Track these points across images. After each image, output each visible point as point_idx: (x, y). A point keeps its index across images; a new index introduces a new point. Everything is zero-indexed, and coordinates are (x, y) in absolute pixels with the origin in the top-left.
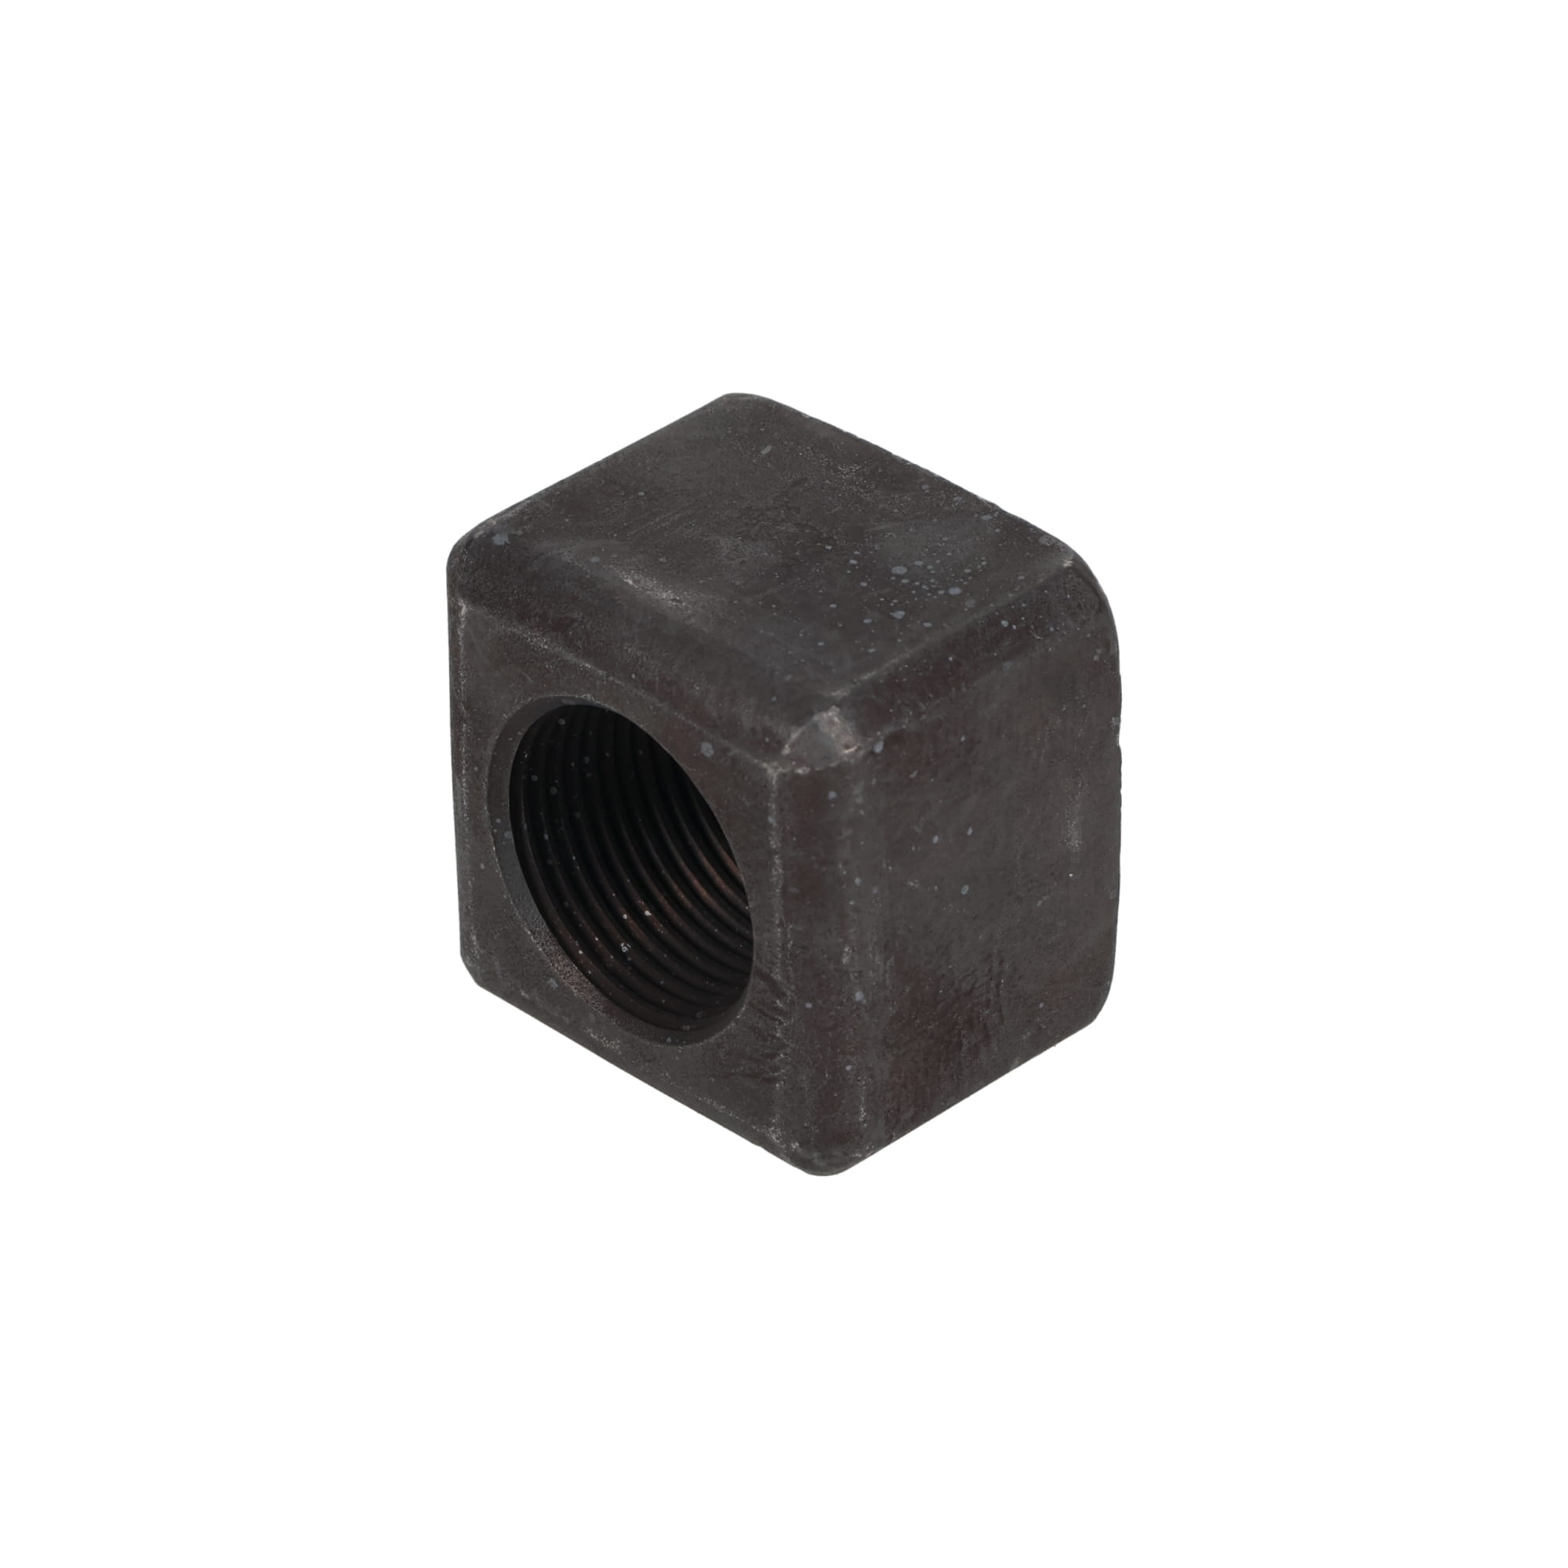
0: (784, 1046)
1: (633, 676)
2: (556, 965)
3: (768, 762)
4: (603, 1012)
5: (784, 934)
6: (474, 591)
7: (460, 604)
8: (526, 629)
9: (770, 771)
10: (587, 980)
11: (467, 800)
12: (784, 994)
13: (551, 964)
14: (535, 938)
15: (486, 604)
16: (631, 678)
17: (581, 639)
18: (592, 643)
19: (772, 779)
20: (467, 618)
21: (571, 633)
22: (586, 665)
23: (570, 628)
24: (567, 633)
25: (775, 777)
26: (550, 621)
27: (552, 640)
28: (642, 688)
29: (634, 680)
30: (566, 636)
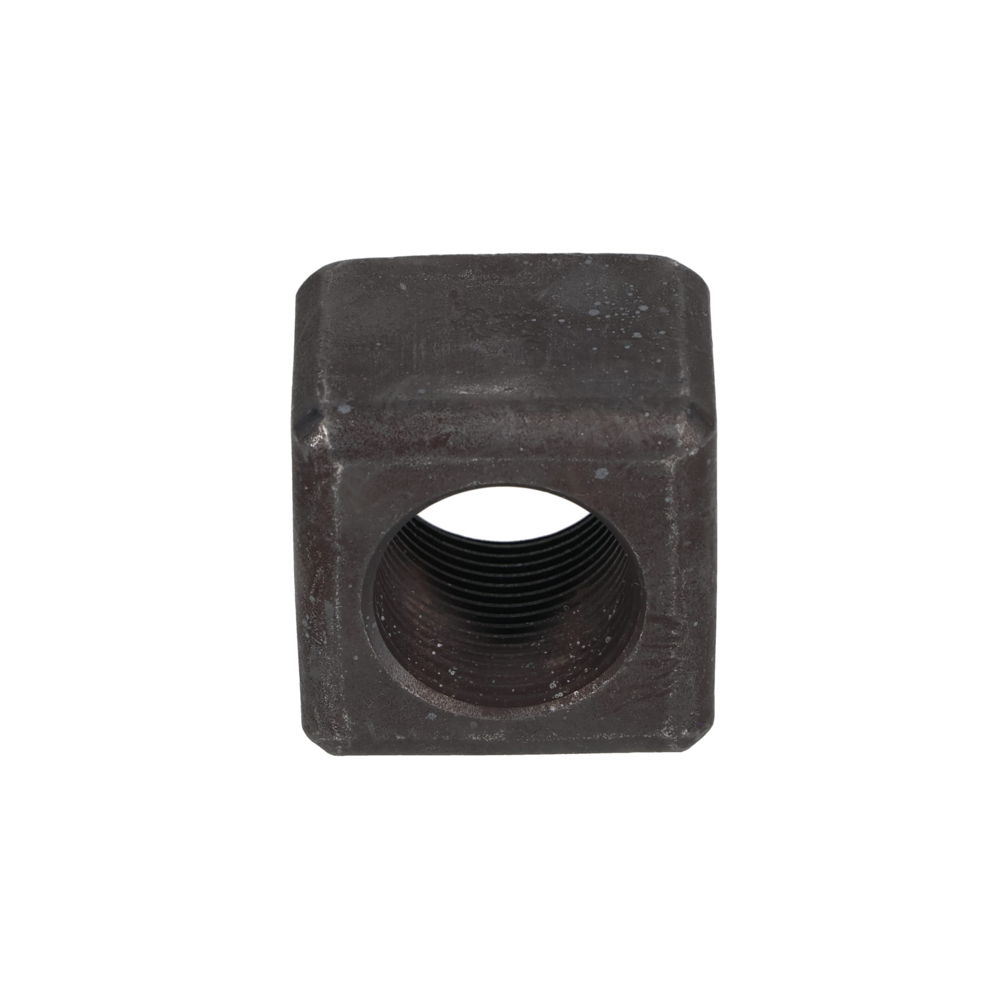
0: (678, 662)
1: (522, 449)
2: (433, 701)
3: (665, 458)
4: (483, 716)
5: (679, 579)
6: (348, 451)
7: (335, 467)
8: (407, 458)
9: (668, 464)
10: (459, 701)
11: (339, 614)
12: (678, 624)
13: (429, 703)
14: (411, 690)
15: (363, 456)
16: (519, 452)
17: (462, 443)
18: (474, 442)
19: (670, 468)
20: (344, 474)
21: (451, 443)
22: (473, 460)
23: (449, 441)
24: (447, 445)
25: (673, 466)
26: (428, 444)
27: (435, 456)
28: (532, 455)
29: (523, 452)
30: (448, 447)
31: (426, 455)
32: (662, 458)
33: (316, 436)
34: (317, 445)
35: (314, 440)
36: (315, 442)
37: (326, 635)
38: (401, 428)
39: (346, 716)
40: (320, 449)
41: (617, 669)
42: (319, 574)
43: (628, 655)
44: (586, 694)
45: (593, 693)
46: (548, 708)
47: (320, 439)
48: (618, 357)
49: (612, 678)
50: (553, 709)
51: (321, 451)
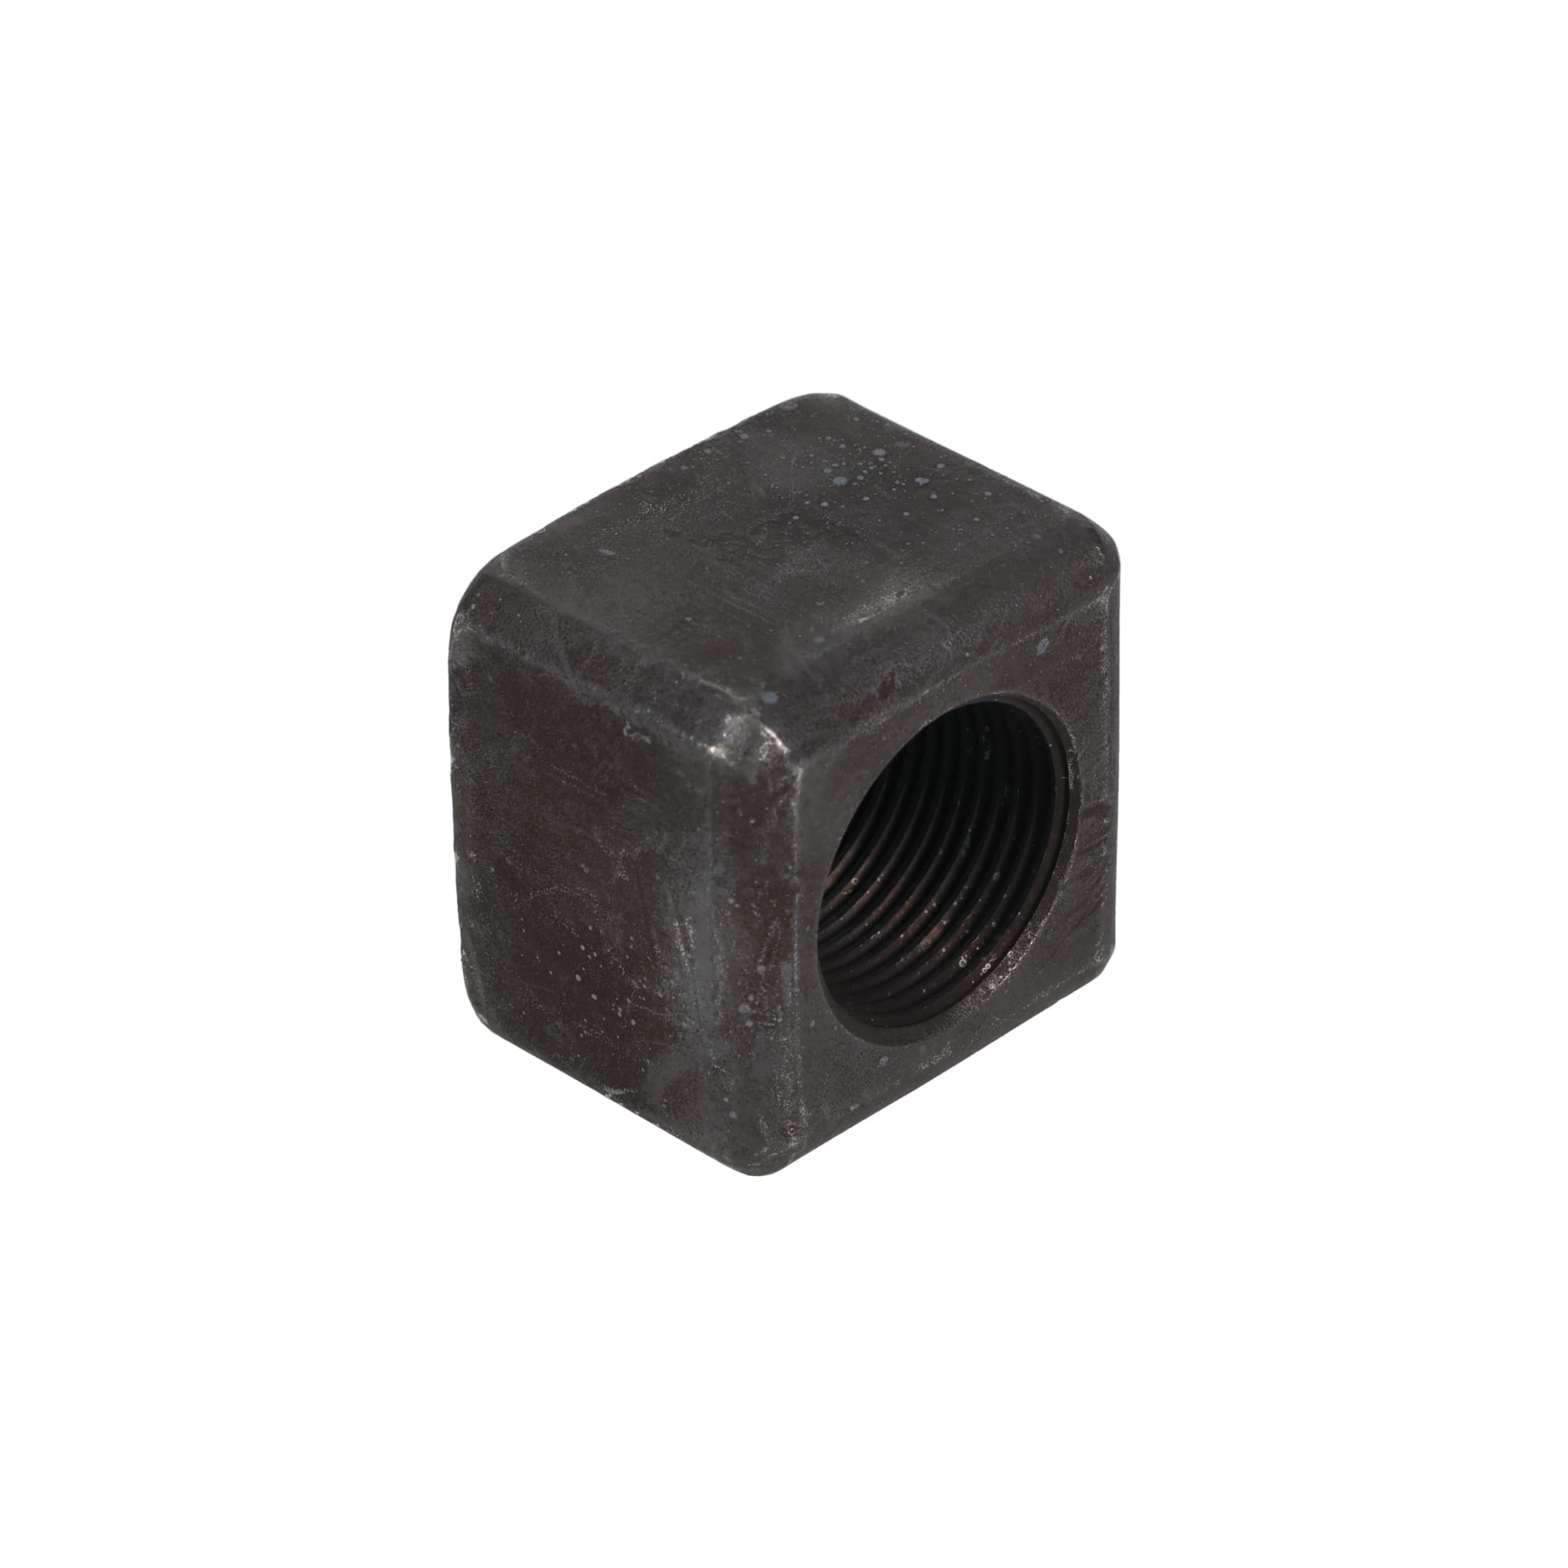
0: (1108, 858)
3: (1100, 595)
5: (1111, 749)
6: (805, 746)
7: (794, 774)
8: (862, 724)
9: (1103, 601)
11: (798, 973)
12: (1110, 808)
15: (819, 746)
16: (966, 659)
17: (910, 678)
18: (921, 671)
19: (1105, 607)
20: (805, 780)
21: (900, 683)
22: (925, 693)
23: (896, 681)
24: (896, 687)
25: (1107, 601)
26: (877, 696)
27: (888, 707)
28: (978, 656)
29: (969, 657)
30: (898, 690)
31: (879, 712)
32: (1097, 597)
33: (761, 745)
34: (768, 756)
35: (761, 752)
36: (763, 753)
37: (782, 1009)
38: (843, 690)
39: (803, 1108)
40: (774, 759)
41: (1053, 899)
42: (773, 932)
43: (1062, 876)
44: (1023, 949)
45: (1031, 943)
46: (987, 988)
47: (769, 746)
48: (942, 510)
49: (1049, 914)
50: (992, 987)
51: (776, 761)
